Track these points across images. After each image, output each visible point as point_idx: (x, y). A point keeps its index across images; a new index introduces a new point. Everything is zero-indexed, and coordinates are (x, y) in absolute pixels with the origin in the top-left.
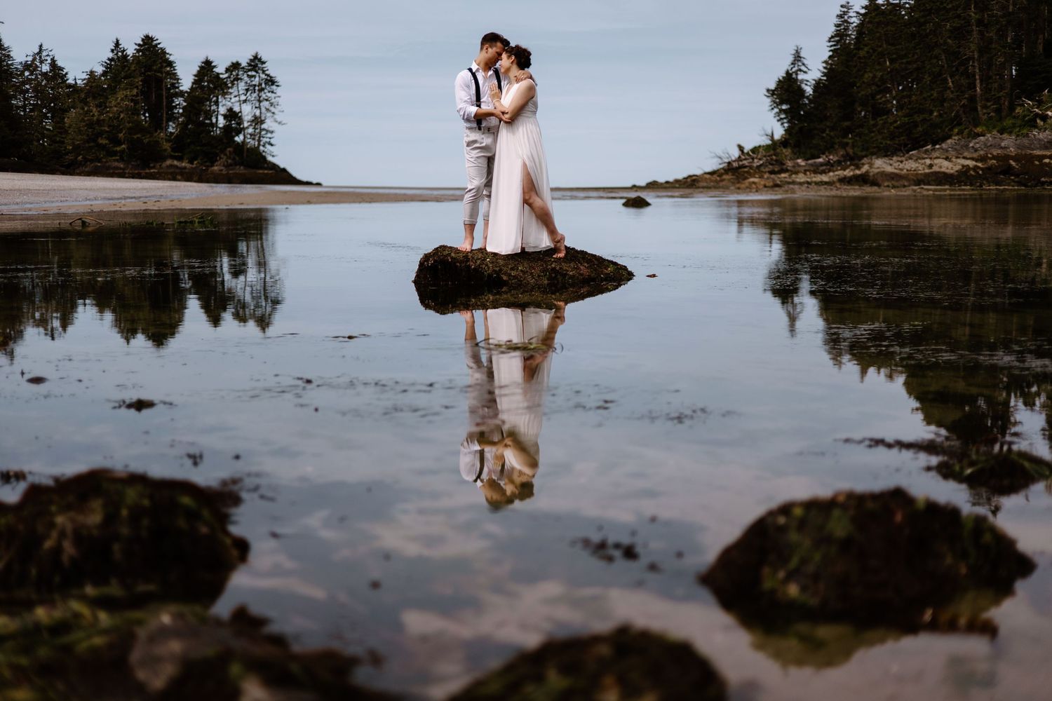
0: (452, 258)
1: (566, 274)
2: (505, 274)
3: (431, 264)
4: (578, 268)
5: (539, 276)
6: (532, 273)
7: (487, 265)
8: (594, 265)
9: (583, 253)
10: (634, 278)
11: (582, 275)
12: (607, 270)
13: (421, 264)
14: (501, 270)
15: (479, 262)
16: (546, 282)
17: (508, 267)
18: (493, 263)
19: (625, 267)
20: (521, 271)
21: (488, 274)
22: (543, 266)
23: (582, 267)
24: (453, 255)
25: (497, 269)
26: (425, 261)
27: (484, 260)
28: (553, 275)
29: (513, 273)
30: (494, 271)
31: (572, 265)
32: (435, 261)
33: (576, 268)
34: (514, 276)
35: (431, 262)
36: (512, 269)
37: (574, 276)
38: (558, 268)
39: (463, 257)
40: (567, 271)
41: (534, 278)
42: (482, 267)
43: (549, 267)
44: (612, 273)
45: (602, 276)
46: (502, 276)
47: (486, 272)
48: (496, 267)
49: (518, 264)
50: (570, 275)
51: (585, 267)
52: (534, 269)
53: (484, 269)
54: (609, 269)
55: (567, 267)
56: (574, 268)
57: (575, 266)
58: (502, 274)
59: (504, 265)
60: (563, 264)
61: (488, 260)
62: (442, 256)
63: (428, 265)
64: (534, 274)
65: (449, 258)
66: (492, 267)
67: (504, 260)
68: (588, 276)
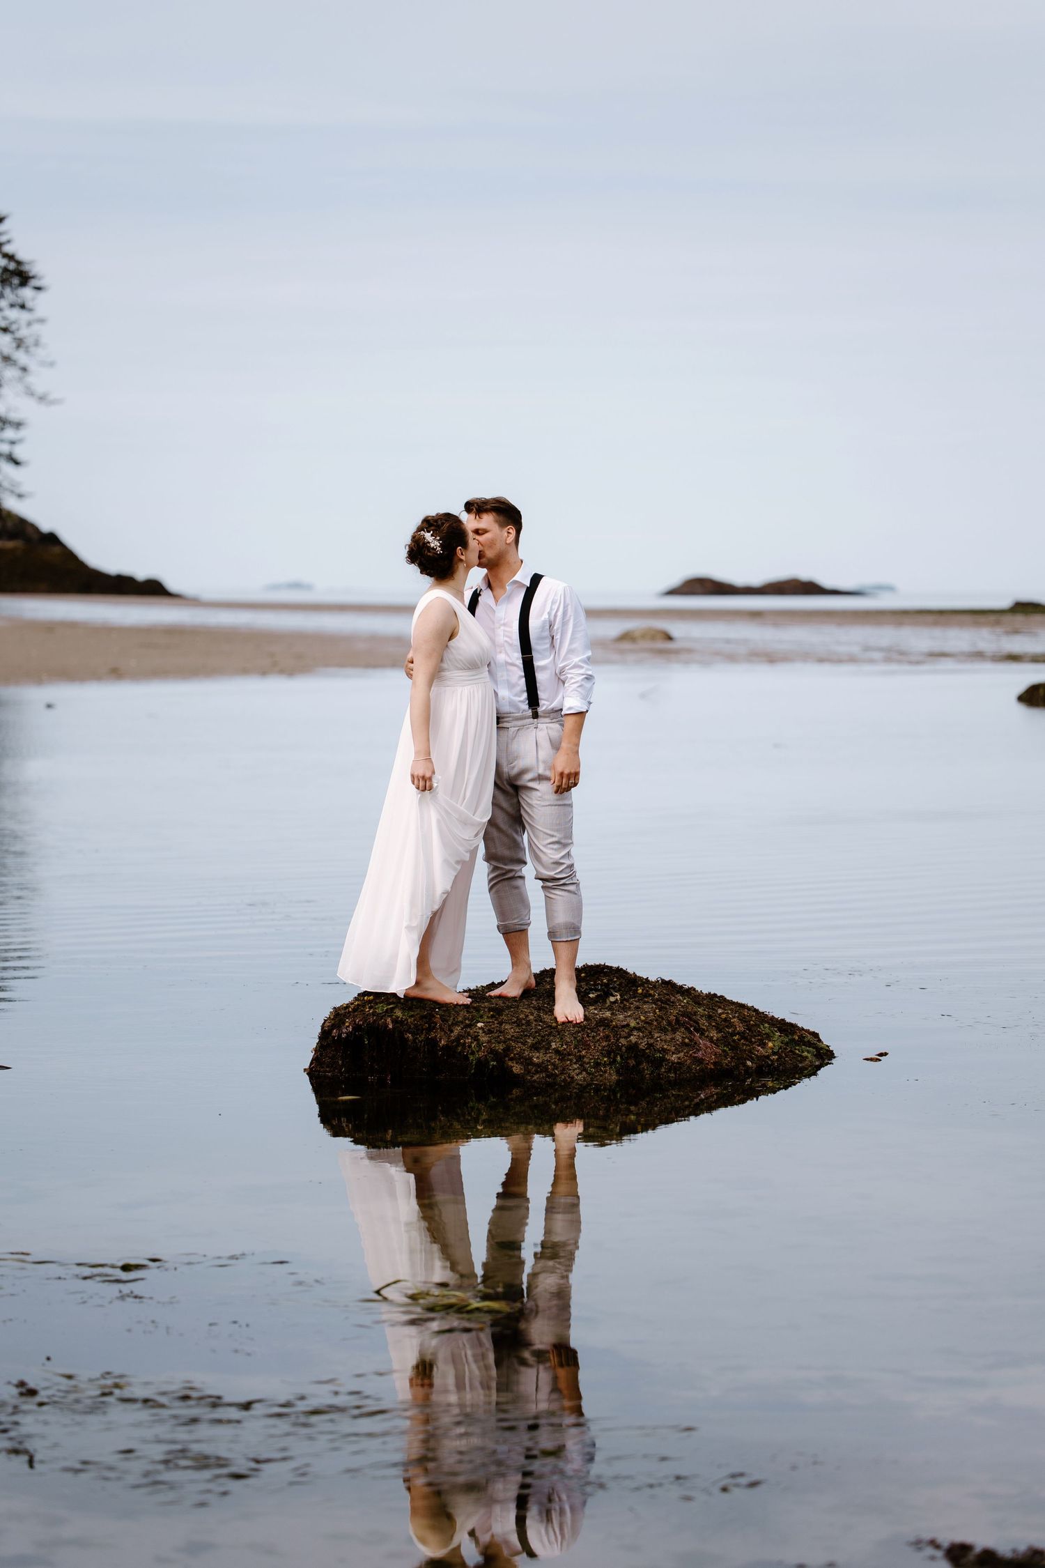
0: (396, 1020)
1: (663, 1059)
2: (520, 1059)
3: (349, 1034)
4: (693, 1045)
5: (597, 1065)
6: (580, 1058)
7: (476, 1038)
8: (733, 1034)
10: (833, 1061)
11: (700, 1061)
12: (764, 1045)
13: (325, 1034)
14: (508, 1050)
15: (457, 1030)
16: (614, 1077)
17: (525, 1044)
18: (489, 1033)
19: (815, 1035)
20: (557, 1051)
21: (479, 1060)
22: (607, 1038)
23: (702, 1043)
24: (398, 1013)
25: (500, 1047)
26: (333, 1027)
27: (470, 1026)
28: (632, 1062)
29: (537, 1058)
30: (492, 1051)
31: (678, 1036)
32: (357, 1028)
33: (687, 1045)
34: (538, 1065)
35: (348, 1027)
36: (535, 1047)
37: (682, 1063)
38: (643, 1046)
39: (421, 1018)
40: (664, 1051)
41: (585, 1070)
42: (465, 1043)
43: (623, 1041)
44: (774, 1053)
45: (749, 1063)
46: (510, 1063)
47: (473, 1053)
48: (499, 1043)
49: (550, 1034)
50: (673, 1063)
51: (711, 1040)
52: (587, 1047)
53: (470, 1047)
54: (770, 1044)
55: (665, 1041)
56: (684, 1044)
57: (687, 1040)
58: (511, 1059)
59: (516, 1039)
60: (656, 1035)
61: (480, 1025)
62: (373, 1014)
63: (340, 1035)
64: (586, 1060)
65: (389, 1020)
66: (489, 1042)
67: (518, 1026)
68: (715, 1063)
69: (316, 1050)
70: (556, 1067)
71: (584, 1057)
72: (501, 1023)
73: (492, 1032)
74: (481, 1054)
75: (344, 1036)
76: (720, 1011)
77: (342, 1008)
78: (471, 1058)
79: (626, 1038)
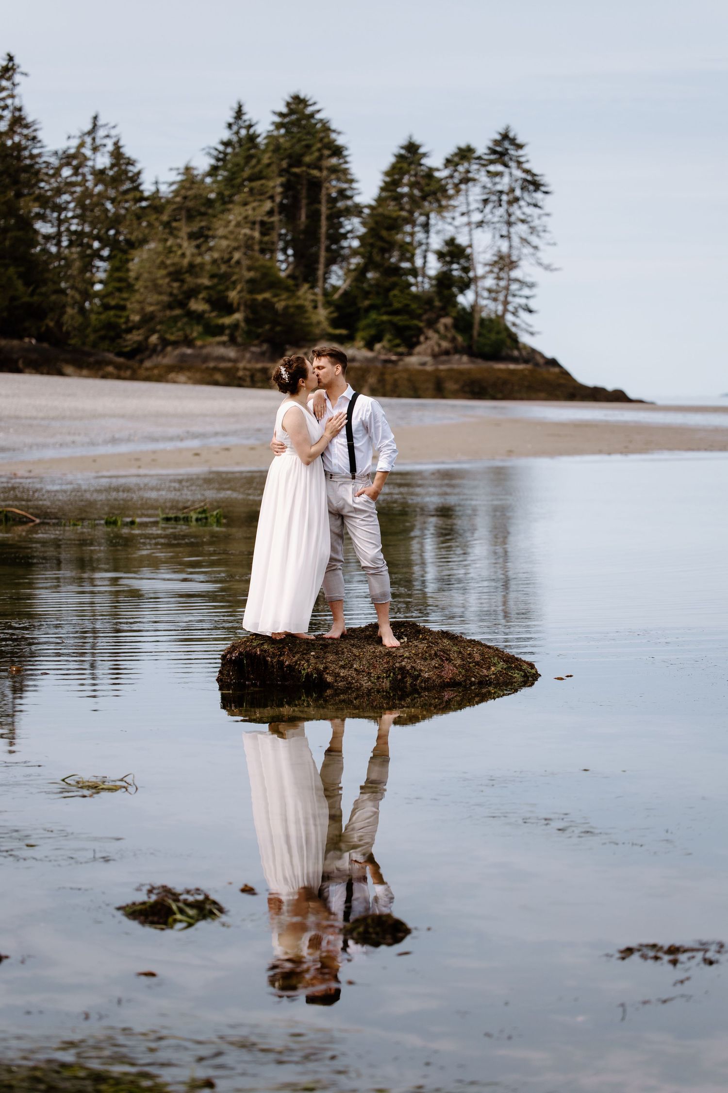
1: (419, 676)
2: (333, 673)
3: (237, 658)
4: (441, 668)
5: (379, 678)
6: (368, 674)
7: (307, 661)
8: (471, 663)
11: (441, 677)
12: (489, 668)
14: (326, 668)
15: (298, 656)
17: (336, 665)
18: (317, 658)
20: (356, 670)
21: (307, 673)
23: (447, 667)
24: (265, 646)
25: (321, 667)
26: (228, 653)
27: (306, 654)
28: (400, 677)
29: (343, 673)
30: (316, 669)
31: (433, 663)
32: (241, 654)
33: (437, 668)
34: (343, 677)
35: (237, 654)
36: (343, 667)
37: (429, 678)
38: (408, 668)
39: (279, 649)
40: (421, 671)
41: (370, 680)
42: (300, 664)
44: (494, 674)
45: (473, 679)
46: (326, 676)
47: (304, 669)
48: (322, 664)
50: (425, 678)
51: (455, 666)
52: (375, 667)
53: (303, 666)
54: (494, 669)
55: (424, 665)
56: (435, 667)
57: (437, 665)
58: (327, 673)
59: (332, 662)
60: (418, 661)
61: (312, 653)
64: (372, 675)
65: (258, 649)
66: (315, 663)
67: (336, 654)
68: (450, 679)
70: (353, 678)
71: (371, 673)
72: (326, 653)
73: (319, 658)
74: (309, 670)
75: (233, 658)
76: (470, 649)
78: (303, 672)
79: (399, 663)
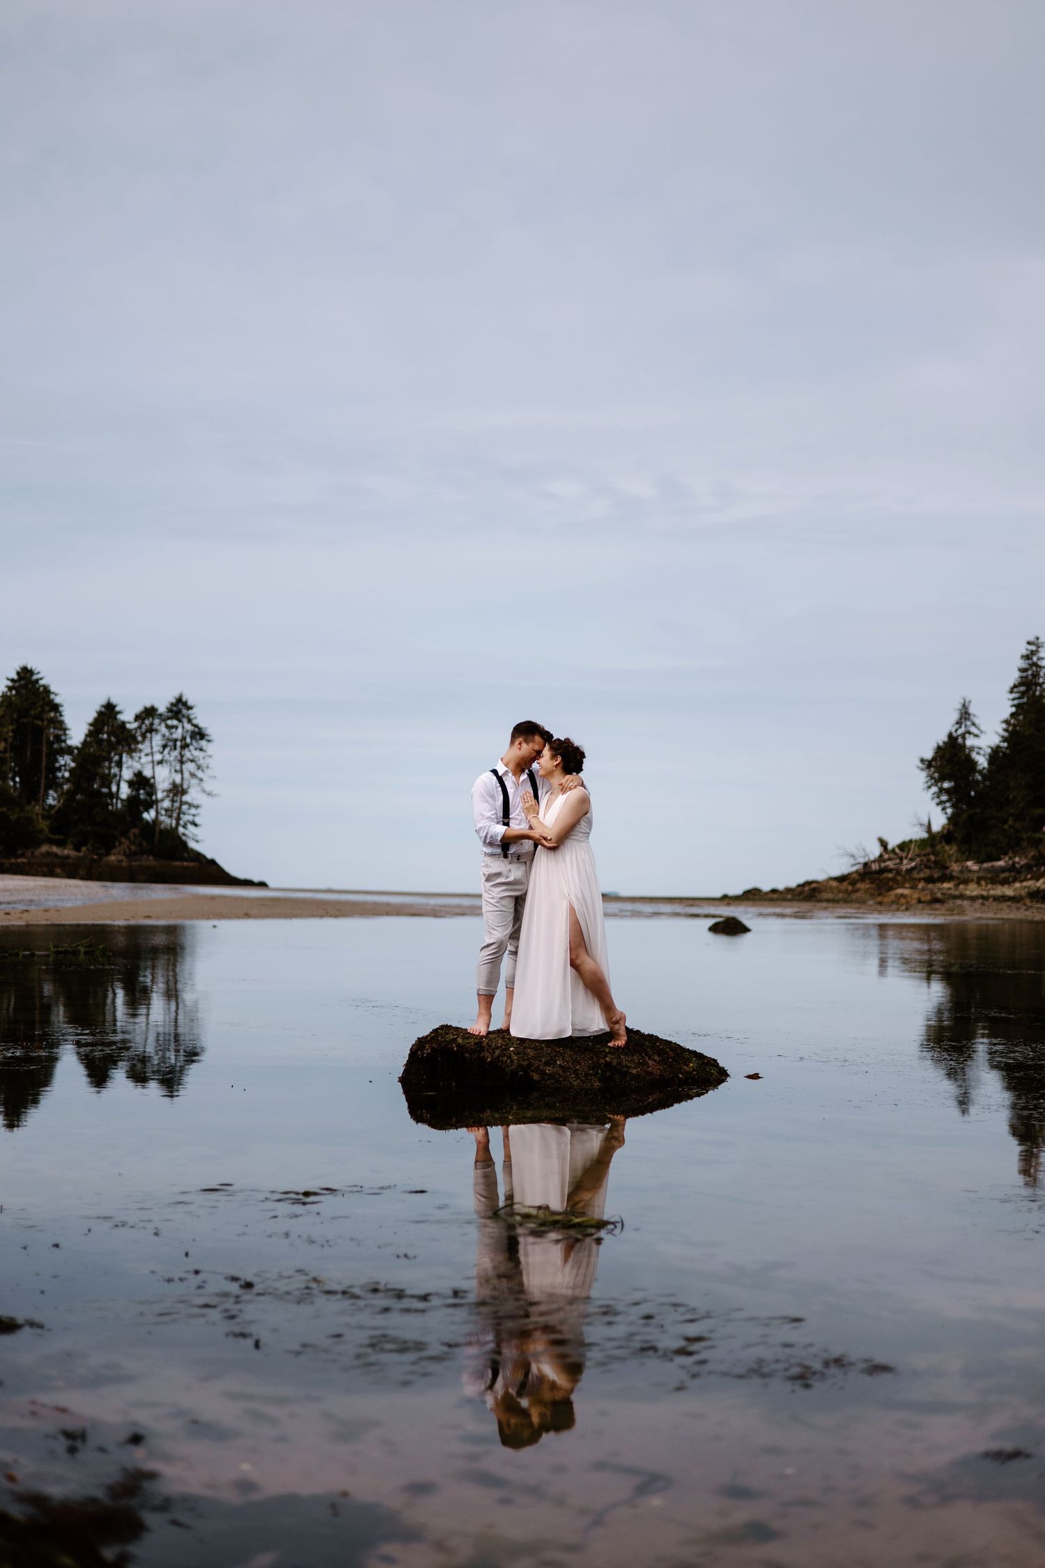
0: (459, 1046)
1: (627, 1072)
2: (537, 1070)
3: (428, 1054)
4: (645, 1063)
5: (586, 1075)
6: (575, 1071)
7: (509, 1057)
8: (668, 1058)
9: (653, 1039)
10: (728, 1079)
11: (650, 1074)
12: (687, 1065)
13: (413, 1053)
14: (530, 1065)
15: (497, 1052)
16: (597, 1084)
17: (540, 1061)
18: (518, 1053)
19: (715, 1061)
20: (560, 1066)
21: (512, 1071)
22: (591, 1058)
23: (650, 1062)
24: (460, 1040)
25: (525, 1063)
26: (418, 1049)
27: (504, 1050)
28: (608, 1074)
29: (548, 1070)
30: (520, 1065)
31: (635, 1058)
32: (433, 1050)
33: (641, 1064)
34: (549, 1075)
35: (427, 1050)
36: (547, 1064)
37: (638, 1075)
38: (615, 1063)
39: (475, 1044)
40: (629, 1067)
41: (579, 1078)
42: (502, 1060)
43: (602, 1061)
44: (694, 1070)
45: (680, 1076)
46: (532, 1074)
47: (508, 1067)
48: (524, 1060)
49: (556, 1056)
50: (634, 1074)
51: (655, 1061)
52: (580, 1064)
53: (506, 1062)
54: (691, 1065)
55: (628, 1061)
56: (639, 1062)
57: (641, 1061)
58: (532, 1071)
59: (535, 1058)
60: (622, 1057)
61: (511, 1049)
62: (444, 1041)
63: (422, 1055)
64: (579, 1072)
65: (454, 1045)
66: (517, 1060)
67: (535, 1050)
68: (660, 1075)
69: (406, 1065)
71: (578, 1070)
72: (525, 1048)
73: (520, 1054)
74: (513, 1067)
75: (425, 1055)
76: (658, 1044)
77: (423, 1038)
78: (507, 1070)
79: (603, 1058)
